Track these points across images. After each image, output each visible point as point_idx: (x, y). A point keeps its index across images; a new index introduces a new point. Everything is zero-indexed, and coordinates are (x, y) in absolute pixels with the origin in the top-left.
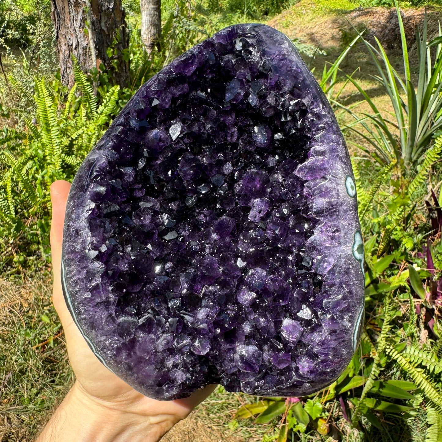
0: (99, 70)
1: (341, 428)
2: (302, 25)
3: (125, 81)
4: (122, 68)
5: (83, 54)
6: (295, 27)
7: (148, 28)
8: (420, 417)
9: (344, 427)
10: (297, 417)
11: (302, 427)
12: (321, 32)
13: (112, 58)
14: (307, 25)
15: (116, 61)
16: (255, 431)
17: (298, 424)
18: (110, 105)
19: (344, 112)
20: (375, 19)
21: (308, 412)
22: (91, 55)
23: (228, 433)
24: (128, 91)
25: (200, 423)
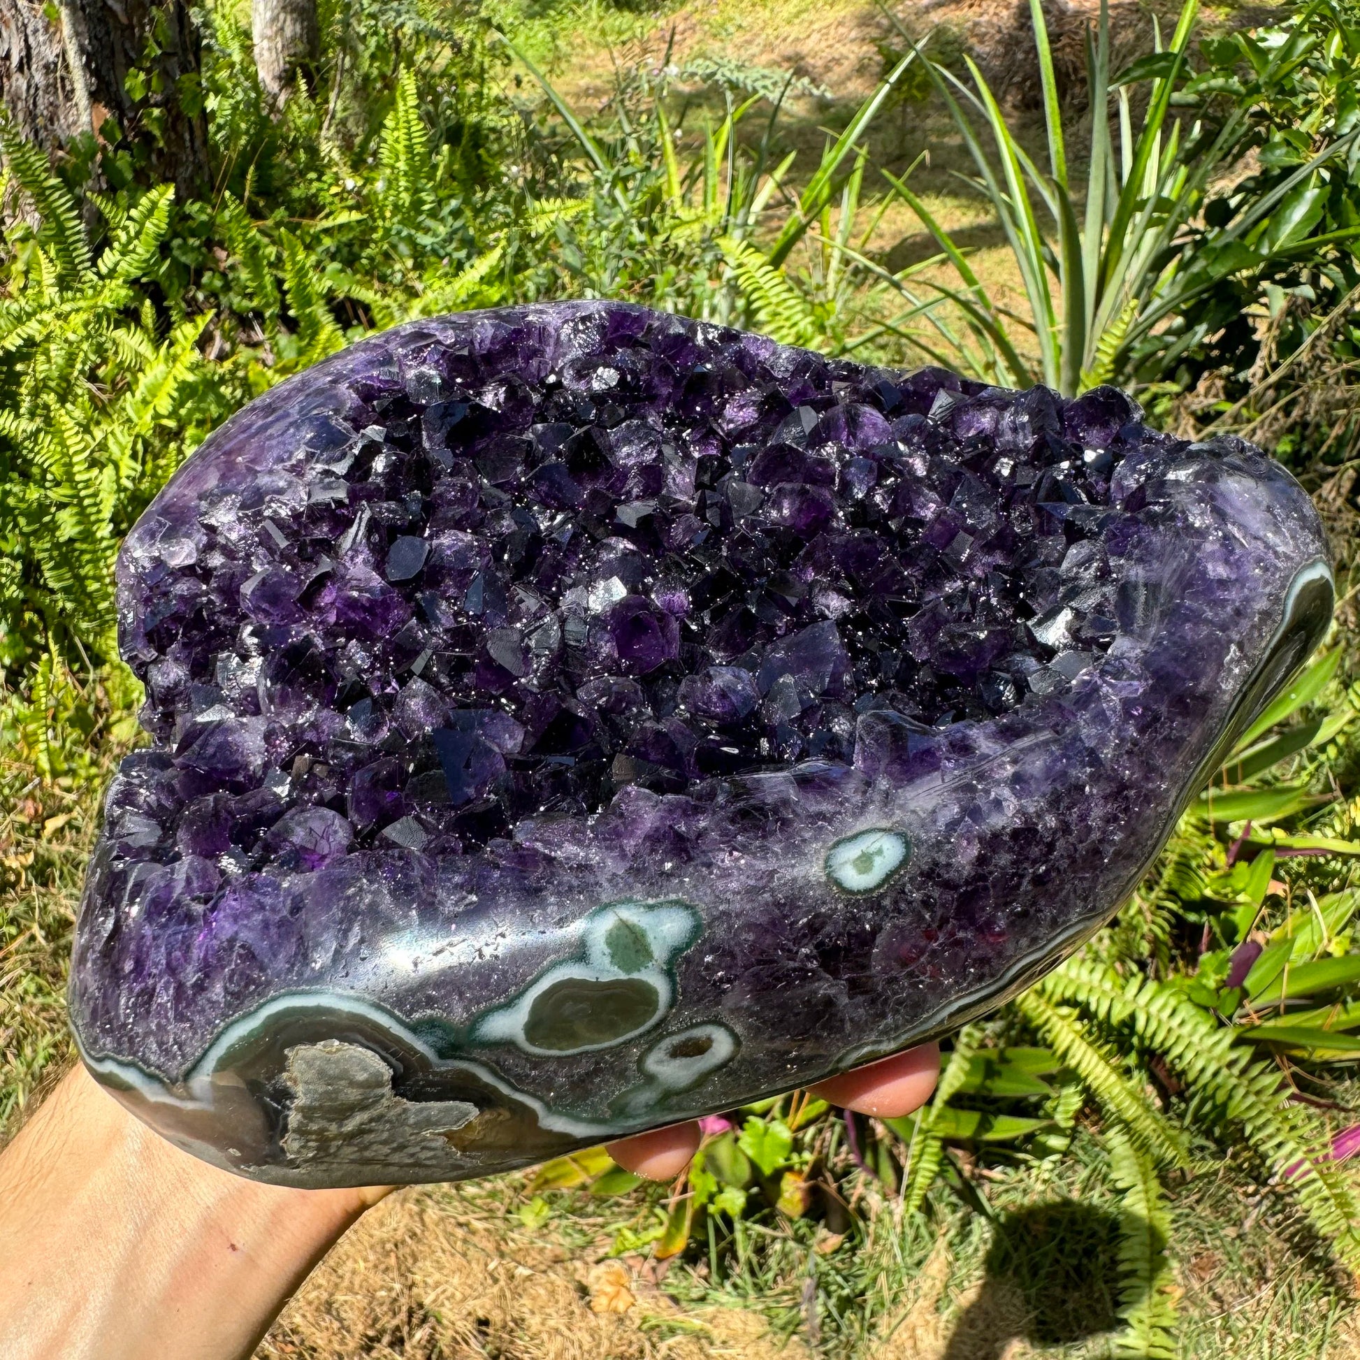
0: (101, 140)
1: (854, 1199)
2: (769, 31)
3: (192, 179)
4: (181, 137)
5: (48, 86)
6: (748, 36)
7: (274, 19)
8: (1080, 1152)
9: (862, 1199)
10: (718, 1171)
11: (734, 1200)
12: (828, 55)
13: (145, 102)
14: (784, 30)
15: (156, 112)
16: (602, 1227)
17: (721, 1191)
18: (139, 250)
19: (885, 290)
20: (985, 18)
21: (750, 1152)
22: (73, 91)
23: (518, 1239)
24: (202, 210)
25: (432, 1213)
